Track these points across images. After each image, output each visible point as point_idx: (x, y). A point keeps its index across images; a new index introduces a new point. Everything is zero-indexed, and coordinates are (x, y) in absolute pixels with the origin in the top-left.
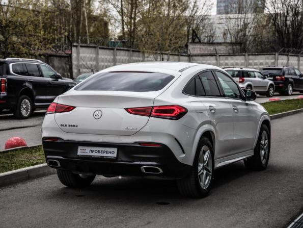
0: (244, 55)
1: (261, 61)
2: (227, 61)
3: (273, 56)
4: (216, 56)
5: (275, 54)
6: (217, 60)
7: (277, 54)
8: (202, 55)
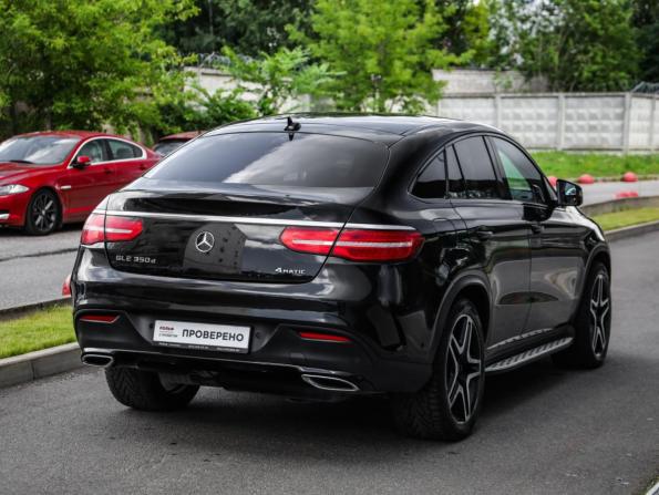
0: (557, 97)
1: (593, 111)
2: (518, 111)
3: (619, 99)
4: (493, 98)
5: (623, 96)
6: (495, 106)
7: (628, 95)
8: (464, 97)
